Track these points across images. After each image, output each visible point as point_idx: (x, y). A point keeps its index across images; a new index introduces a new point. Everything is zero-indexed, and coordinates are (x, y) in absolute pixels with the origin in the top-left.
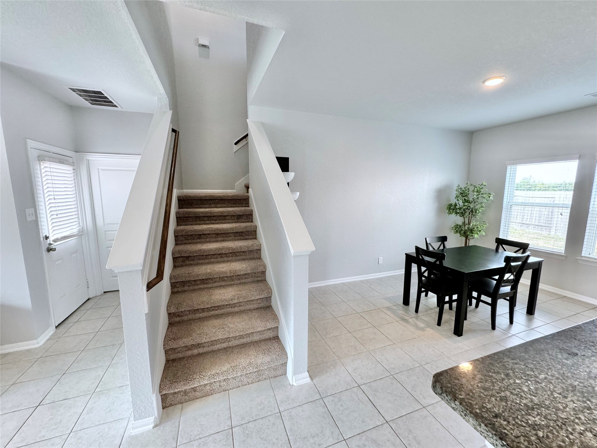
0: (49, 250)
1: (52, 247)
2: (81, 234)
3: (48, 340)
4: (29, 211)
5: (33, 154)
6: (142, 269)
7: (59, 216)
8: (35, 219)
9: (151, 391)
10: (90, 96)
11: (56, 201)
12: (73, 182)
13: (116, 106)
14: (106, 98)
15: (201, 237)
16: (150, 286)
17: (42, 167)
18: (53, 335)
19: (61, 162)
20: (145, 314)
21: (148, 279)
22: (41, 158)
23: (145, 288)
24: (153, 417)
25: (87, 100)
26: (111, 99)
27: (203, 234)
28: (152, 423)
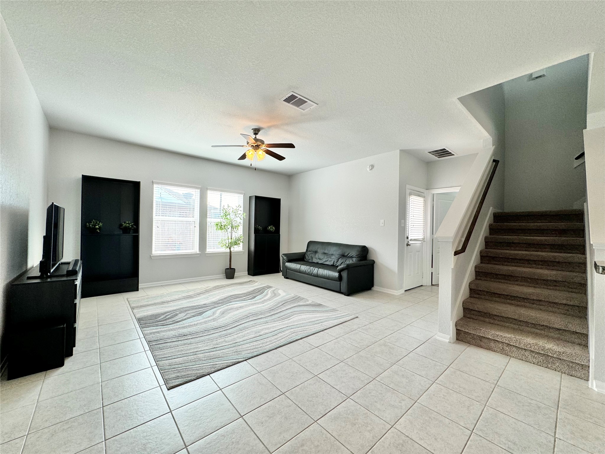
0: (408, 245)
1: (409, 243)
2: (423, 240)
3: (401, 294)
4: (403, 221)
5: (408, 191)
6: (452, 241)
7: (414, 227)
8: (404, 226)
9: (450, 318)
10: (438, 153)
11: (414, 218)
12: (423, 208)
13: (453, 155)
14: (448, 151)
15: (510, 245)
16: (456, 253)
17: (410, 199)
18: (403, 293)
19: (419, 196)
20: (452, 268)
21: (456, 249)
22: (410, 194)
23: (453, 253)
24: (450, 336)
25: (436, 156)
26: (450, 151)
27: (513, 243)
28: (448, 339)
